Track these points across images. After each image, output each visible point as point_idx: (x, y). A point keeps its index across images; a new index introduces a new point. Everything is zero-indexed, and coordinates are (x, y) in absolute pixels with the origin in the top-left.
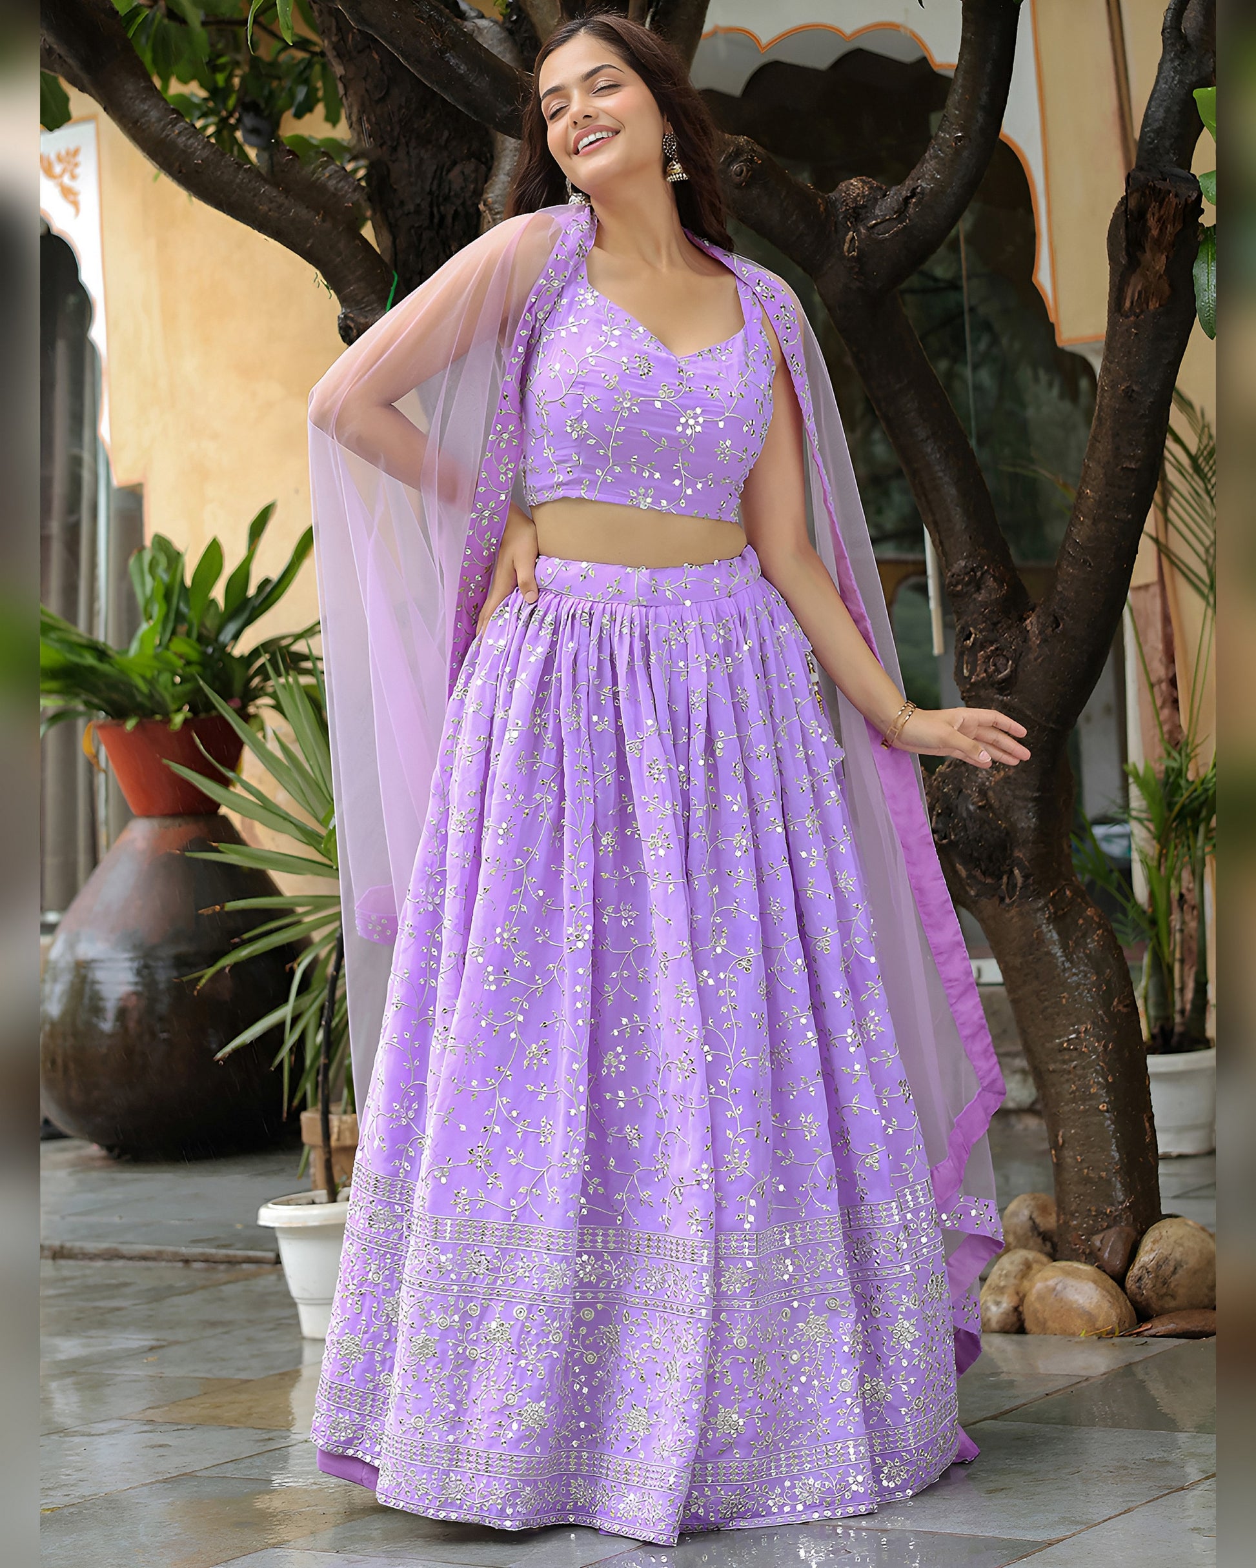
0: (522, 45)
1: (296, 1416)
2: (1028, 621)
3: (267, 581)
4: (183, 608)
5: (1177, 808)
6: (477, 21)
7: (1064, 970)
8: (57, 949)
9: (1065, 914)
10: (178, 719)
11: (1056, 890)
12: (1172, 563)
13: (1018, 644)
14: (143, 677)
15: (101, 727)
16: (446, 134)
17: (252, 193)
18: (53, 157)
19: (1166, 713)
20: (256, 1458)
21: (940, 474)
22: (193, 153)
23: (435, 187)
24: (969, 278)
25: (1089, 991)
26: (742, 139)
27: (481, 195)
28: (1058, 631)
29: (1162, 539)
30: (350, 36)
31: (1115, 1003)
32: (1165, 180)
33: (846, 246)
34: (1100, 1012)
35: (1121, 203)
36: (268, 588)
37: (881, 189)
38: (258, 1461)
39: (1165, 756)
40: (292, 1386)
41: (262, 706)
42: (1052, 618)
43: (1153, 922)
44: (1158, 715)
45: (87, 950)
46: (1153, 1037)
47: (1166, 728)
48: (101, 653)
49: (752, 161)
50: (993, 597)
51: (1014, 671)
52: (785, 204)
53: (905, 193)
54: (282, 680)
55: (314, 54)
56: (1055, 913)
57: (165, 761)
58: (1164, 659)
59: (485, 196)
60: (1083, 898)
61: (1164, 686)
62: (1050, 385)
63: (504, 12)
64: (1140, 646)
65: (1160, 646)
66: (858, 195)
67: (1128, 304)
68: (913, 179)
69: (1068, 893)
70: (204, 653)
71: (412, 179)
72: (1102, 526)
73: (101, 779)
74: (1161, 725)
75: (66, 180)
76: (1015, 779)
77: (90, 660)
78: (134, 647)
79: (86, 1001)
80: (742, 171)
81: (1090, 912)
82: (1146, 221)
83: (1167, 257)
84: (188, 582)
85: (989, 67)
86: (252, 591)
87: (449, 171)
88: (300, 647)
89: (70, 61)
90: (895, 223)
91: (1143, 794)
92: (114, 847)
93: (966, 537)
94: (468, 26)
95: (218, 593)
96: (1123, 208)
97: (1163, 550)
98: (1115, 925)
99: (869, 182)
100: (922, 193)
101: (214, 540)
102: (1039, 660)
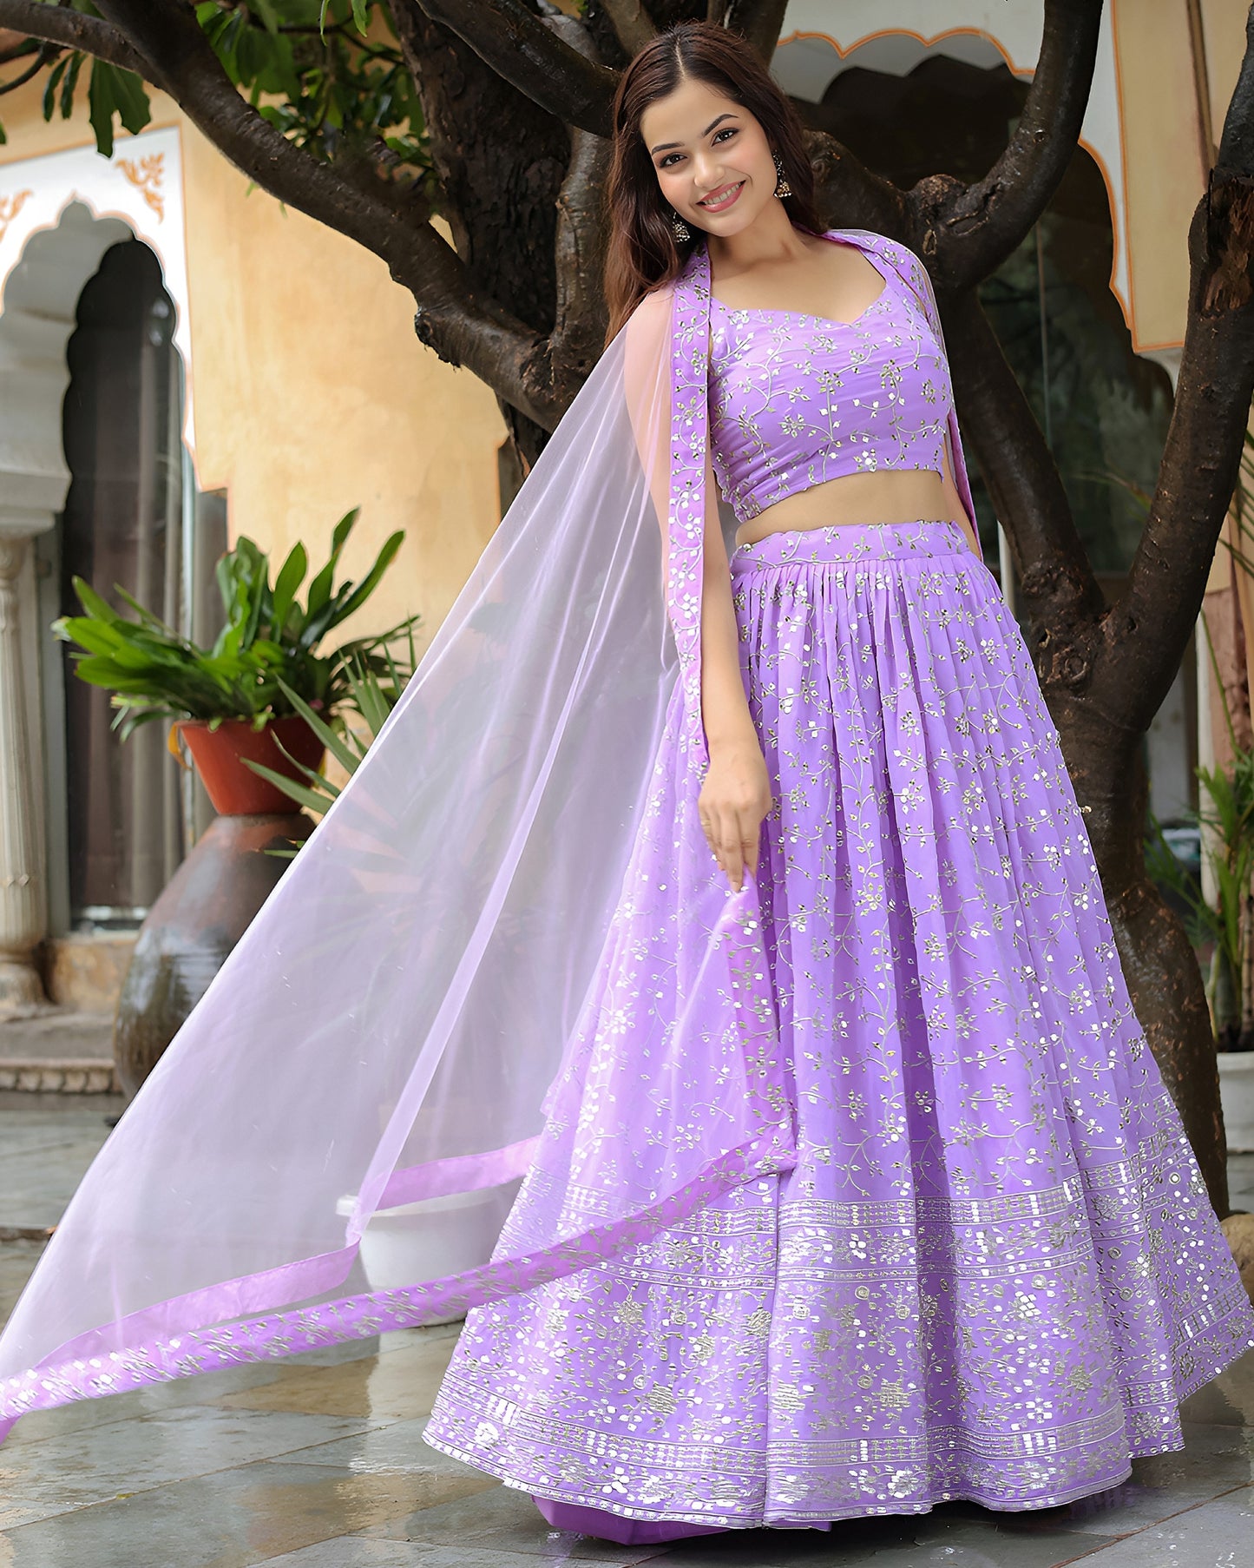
0: (600, 41)
1: (371, 1403)
2: (1104, 623)
3: (348, 585)
4: (267, 611)
5: (1247, 812)
6: (554, 17)
7: (1136, 970)
8: (142, 943)
9: (1137, 913)
10: (261, 720)
11: (1128, 891)
12: (1246, 569)
13: (1093, 646)
14: (227, 679)
15: (185, 728)
16: (523, 132)
17: (328, 192)
18: (137, 163)
19: (1237, 717)
20: (330, 1445)
21: (1018, 475)
22: (270, 149)
23: (512, 186)
24: (1047, 289)
25: (1160, 990)
26: (821, 135)
27: (558, 192)
28: (1134, 632)
29: (1236, 546)
30: (427, 32)
31: (1186, 1003)
32: (1249, 176)
33: (926, 243)
34: (1171, 1011)
35: (1203, 201)
36: (351, 591)
37: (960, 186)
38: (331, 1449)
39: (1236, 760)
40: (370, 1373)
41: (344, 709)
42: (1127, 620)
43: (1222, 923)
44: (1229, 721)
45: (171, 945)
46: (1221, 1036)
47: (1237, 732)
48: (186, 656)
49: (830, 157)
50: (1069, 598)
51: (1089, 673)
52: (864, 201)
53: (985, 190)
54: (361, 683)
55: (398, 64)
56: (1128, 913)
57: (244, 761)
58: (1236, 664)
59: (562, 194)
60: (1156, 899)
61: (1236, 691)
62: (1124, 397)
63: (581, 8)
64: (1212, 650)
65: (1232, 652)
66: (937, 193)
67: (1208, 303)
68: (993, 176)
69: (1140, 893)
70: (286, 656)
71: (490, 178)
72: (1179, 527)
73: (187, 777)
74: (1232, 729)
75: (150, 185)
76: (1089, 780)
77: (174, 660)
78: (218, 649)
79: (171, 995)
80: (820, 168)
81: (1161, 912)
82: (1228, 219)
83: (1249, 255)
84: (272, 586)
85: (1071, 62)
86: (334, 594)
87: (526, 169)
88: (379, 651)
89: (145, 57)
90: (974, 221)
91: (1213, 797)
92: (199, 844)
93: (1042, 539)
94: (546, 21)
95: (302, 596)
96: (1205, 206)
97: (1236, 556)
98: (1187, 927)
99: (948, 180)
100: (1002, 190)
101: (299, 544)
102: (1115, 662)
